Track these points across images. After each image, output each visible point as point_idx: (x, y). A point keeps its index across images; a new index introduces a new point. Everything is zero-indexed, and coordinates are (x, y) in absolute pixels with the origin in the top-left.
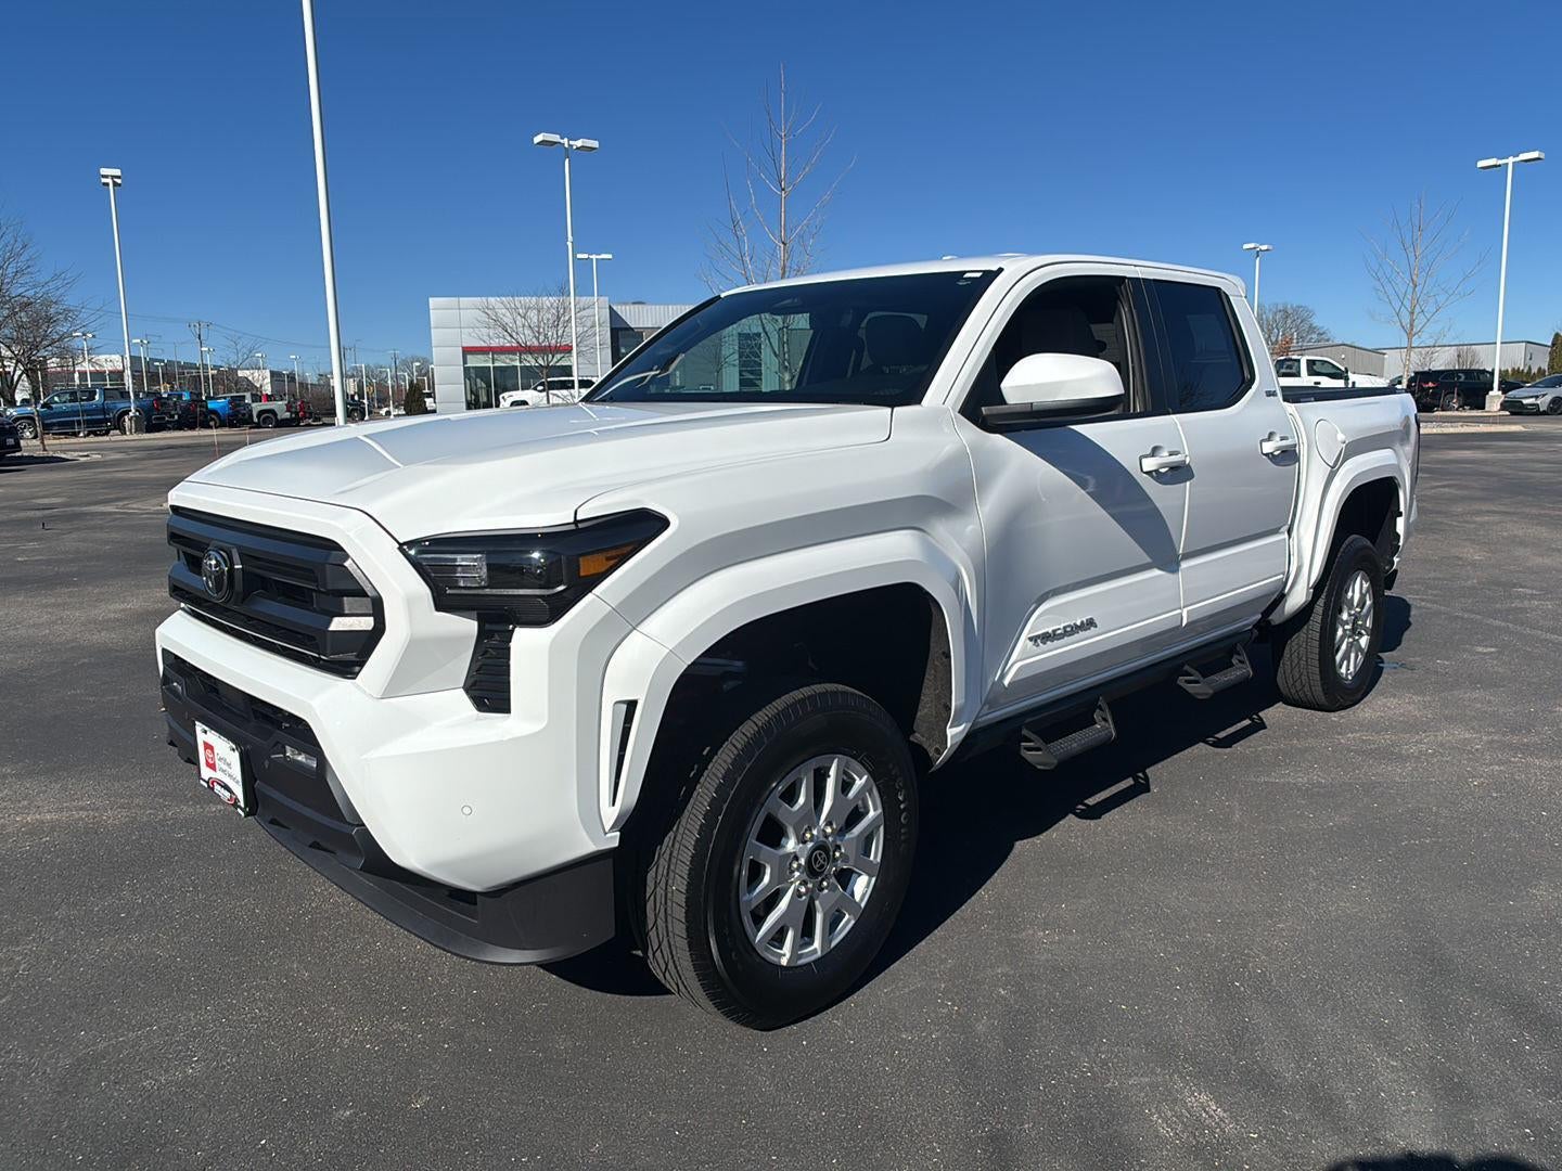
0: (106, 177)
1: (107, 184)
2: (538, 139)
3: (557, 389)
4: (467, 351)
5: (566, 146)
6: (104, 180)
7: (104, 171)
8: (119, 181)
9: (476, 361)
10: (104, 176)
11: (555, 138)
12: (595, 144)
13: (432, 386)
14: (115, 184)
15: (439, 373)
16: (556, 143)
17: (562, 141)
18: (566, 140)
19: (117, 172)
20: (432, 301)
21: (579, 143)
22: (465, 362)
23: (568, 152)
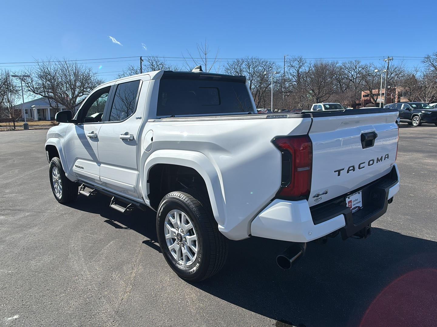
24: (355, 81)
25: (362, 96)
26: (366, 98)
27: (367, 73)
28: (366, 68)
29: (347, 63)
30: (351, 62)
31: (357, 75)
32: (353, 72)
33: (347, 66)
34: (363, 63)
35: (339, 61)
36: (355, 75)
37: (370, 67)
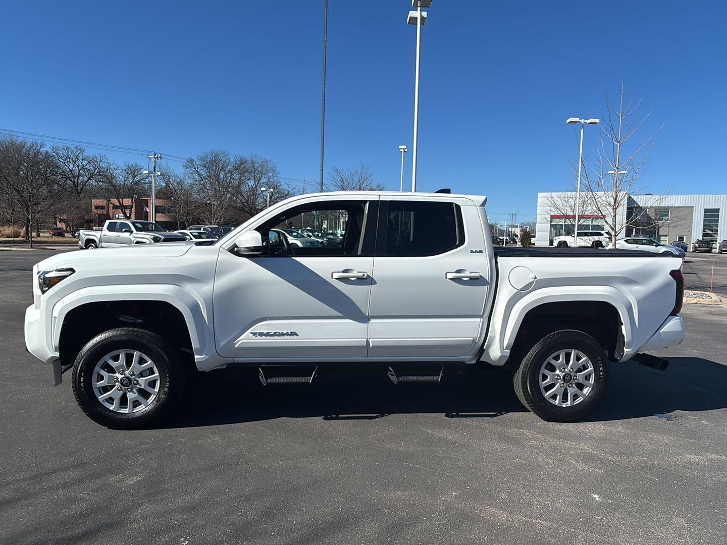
0: (402, 149)
1: (402, 152)
2: (568, 121)
3: (583, 236)
4: (553, 217)
5: (583, 123)
6: (401, 150)
7: (401, 147)
8: (406, 150)
9: (556, 222)
10: (400, 149)
11: (577, 119)
12: (597, 121)
13: (534, 232)
14: (404, 151)
15: (538, 227)
16: (577, 122)
17: (581, 121)
18: (583, 120)
19: (405, 147)
20: (540, 195)
21: (589, 121)
22: (551, 222)
23: (583, 126)
24: (76, 181)
25: (93, 208)
26: (100, 211)
27: (96, 171)
28: (95, 161)
29: (61, 148)
30: (68, 148)
31: (79, 171)
32: (72, 166)
33: (61, 153)
34: (89, 153)
35: (45, 142)
36: (75, 170)
37: (101, 161)
